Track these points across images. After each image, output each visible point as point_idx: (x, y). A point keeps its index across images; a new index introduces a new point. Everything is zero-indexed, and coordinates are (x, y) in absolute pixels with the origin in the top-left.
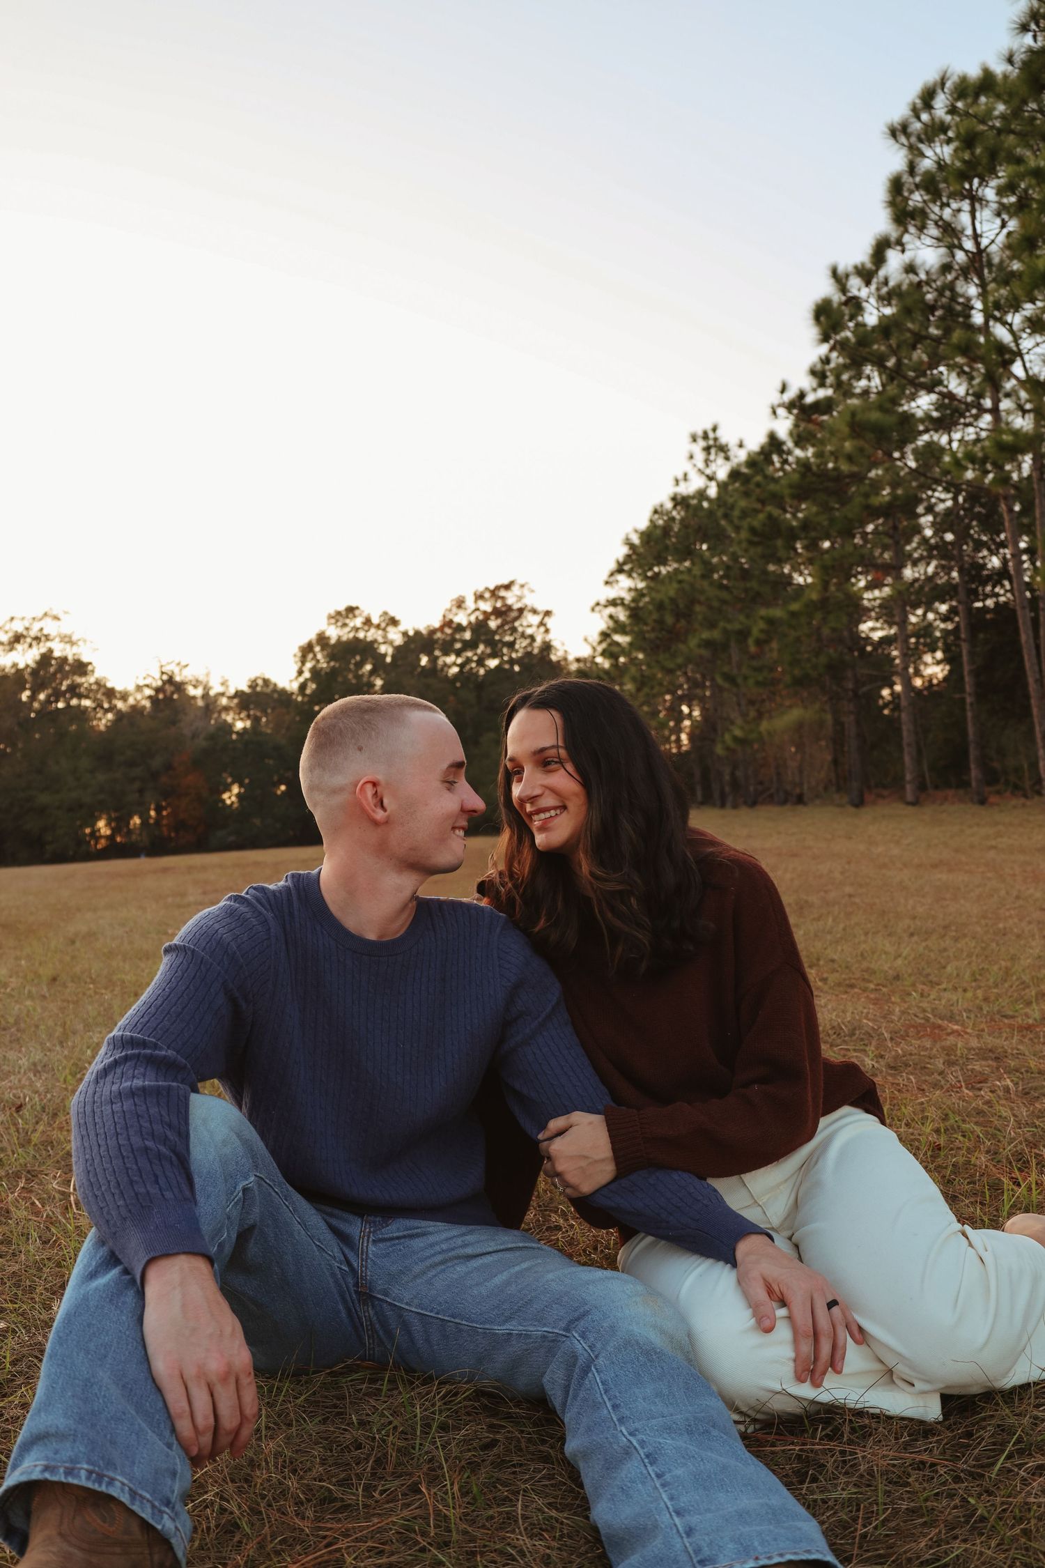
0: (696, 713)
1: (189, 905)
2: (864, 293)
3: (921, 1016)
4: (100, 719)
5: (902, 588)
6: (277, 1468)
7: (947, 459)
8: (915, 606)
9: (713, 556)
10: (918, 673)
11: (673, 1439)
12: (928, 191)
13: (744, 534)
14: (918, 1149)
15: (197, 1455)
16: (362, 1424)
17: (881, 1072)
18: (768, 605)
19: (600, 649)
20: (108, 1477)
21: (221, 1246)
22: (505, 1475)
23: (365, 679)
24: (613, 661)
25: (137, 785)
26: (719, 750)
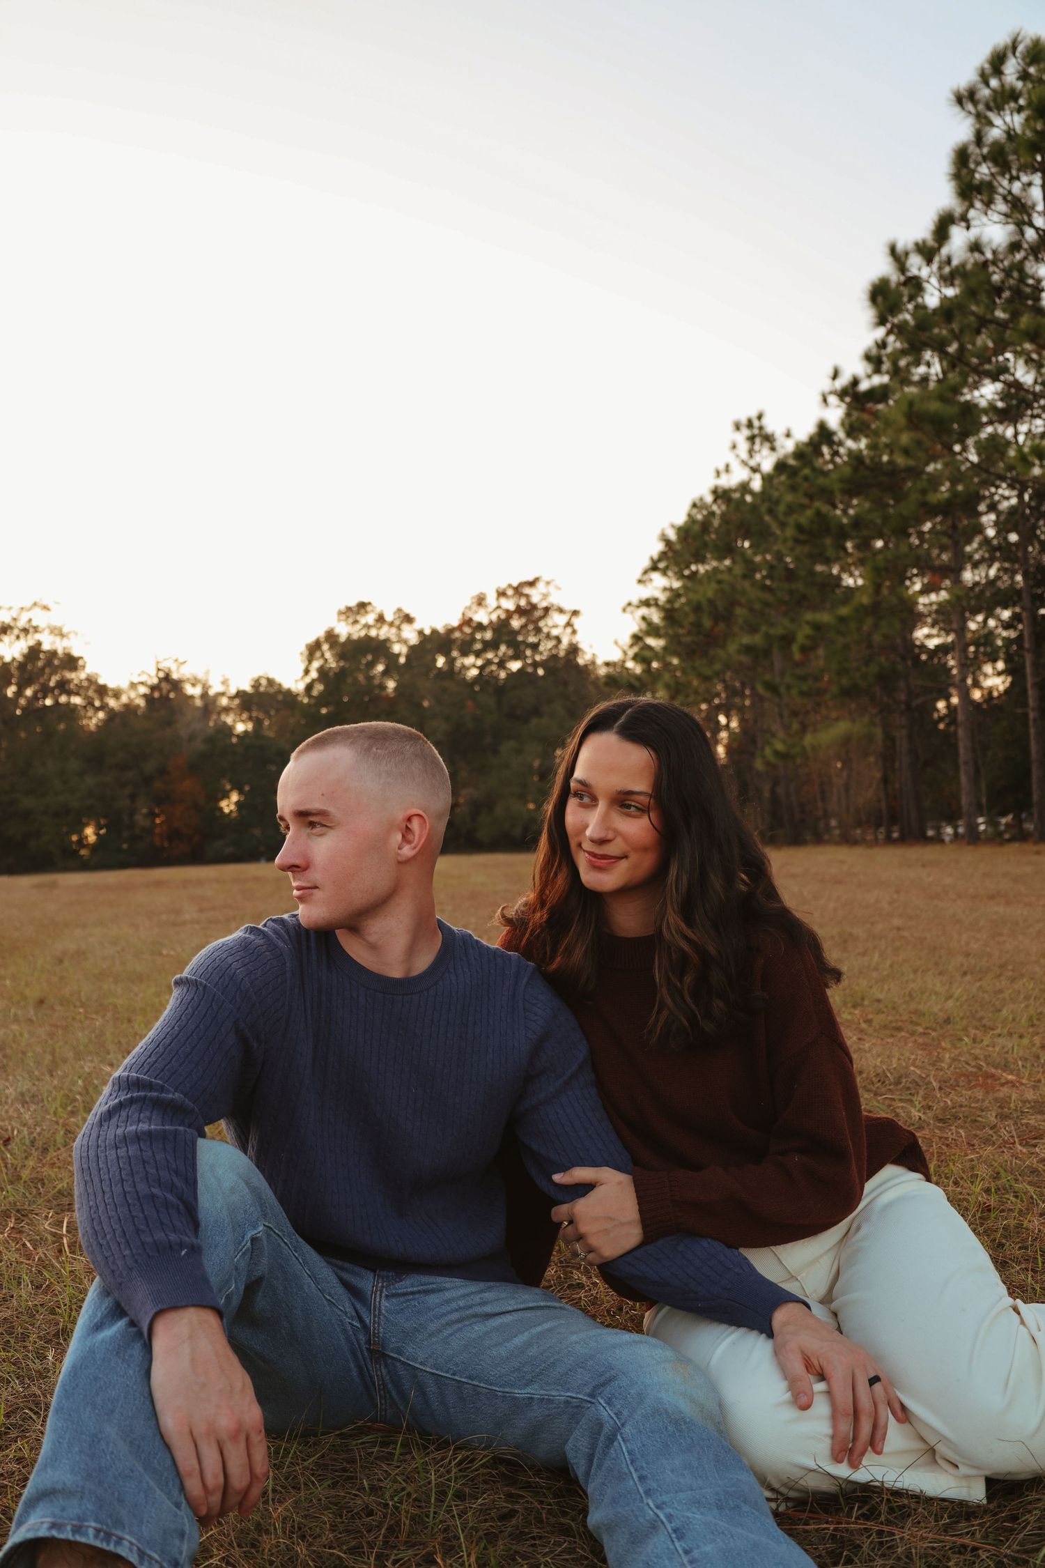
0: (734, 724)
1: (184, 923)
2: (925, 272)
3: (973, 1064)
4: (91, 718)
5: (960, 593)
6: (285, 1533)
7: (1012, 453)
8: (975, 612)
9: (755, 554)
10: (976, 684)
11: (702, 1514)
12: (996, 162)
13: (790, 532)
14: (967, 1209)
15: (207, 1515)
16: (374, 1489)
17: (929, 1124)
18: (814, 608)
19: (631, 653)
20: (117, 1536)
21: (228, 1298)
22: (523, 1549)
23: (377, 682)
24: (645, 666)
25: (128, 791)
26: (759, 765)
